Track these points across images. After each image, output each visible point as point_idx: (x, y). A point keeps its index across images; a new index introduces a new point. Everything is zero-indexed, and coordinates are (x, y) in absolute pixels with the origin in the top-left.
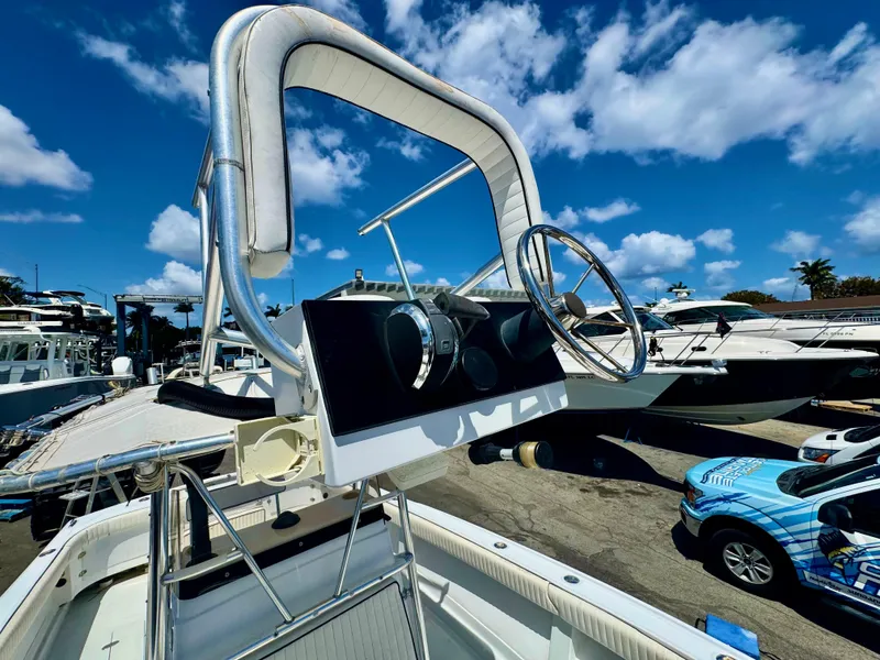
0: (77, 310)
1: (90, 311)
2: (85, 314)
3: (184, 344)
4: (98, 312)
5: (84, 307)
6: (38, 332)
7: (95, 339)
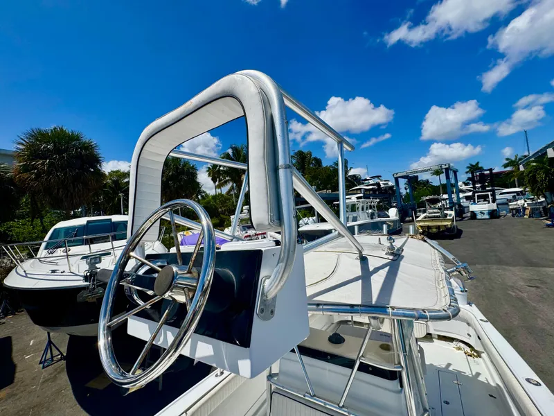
0: (378, 184)
1: (384, 184)
2: (382, 186)
3: (424, 198)
4: (387, 184)
5: (381, 183)
6: (356, 200)
7: (378, 200)
